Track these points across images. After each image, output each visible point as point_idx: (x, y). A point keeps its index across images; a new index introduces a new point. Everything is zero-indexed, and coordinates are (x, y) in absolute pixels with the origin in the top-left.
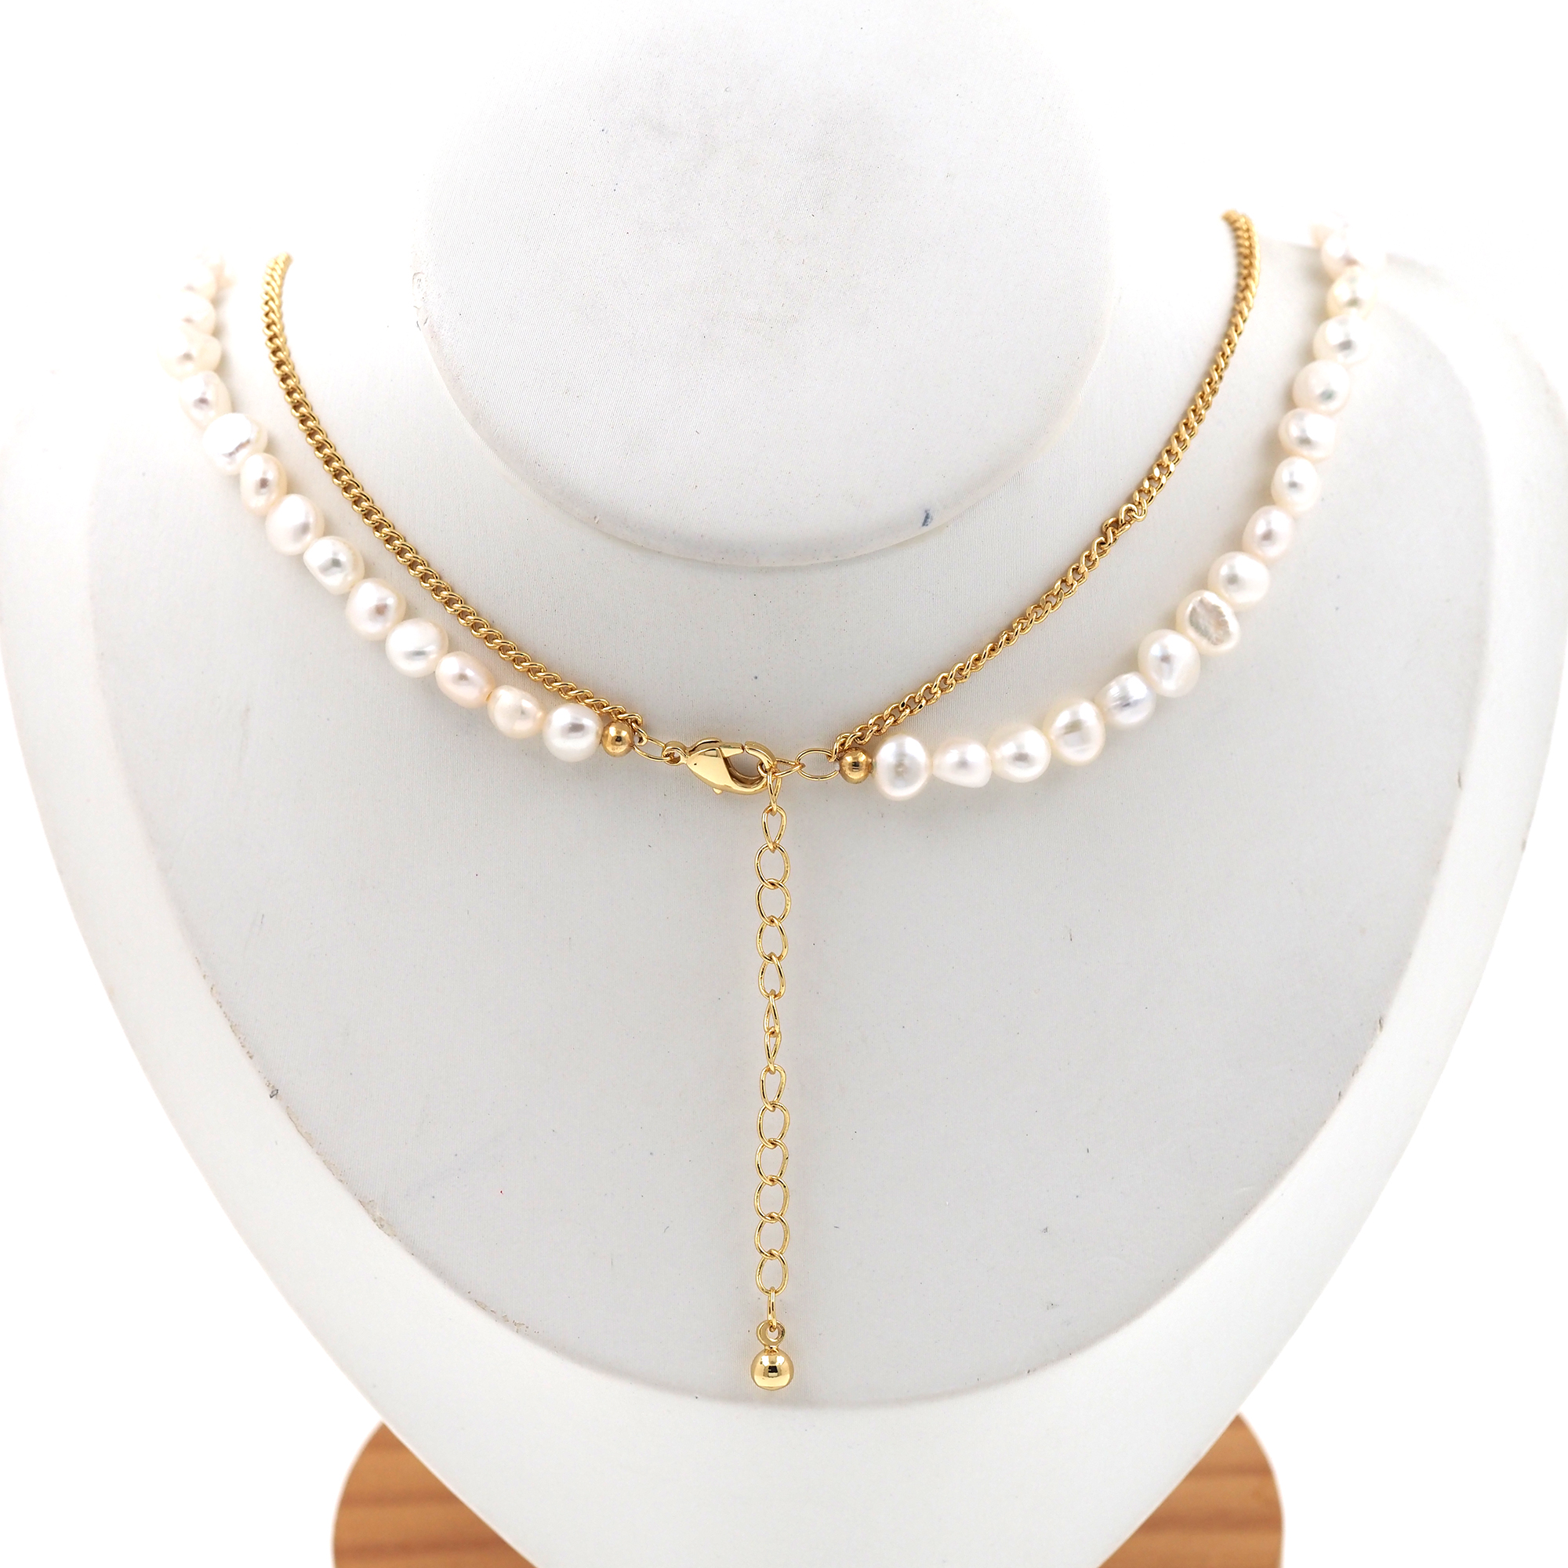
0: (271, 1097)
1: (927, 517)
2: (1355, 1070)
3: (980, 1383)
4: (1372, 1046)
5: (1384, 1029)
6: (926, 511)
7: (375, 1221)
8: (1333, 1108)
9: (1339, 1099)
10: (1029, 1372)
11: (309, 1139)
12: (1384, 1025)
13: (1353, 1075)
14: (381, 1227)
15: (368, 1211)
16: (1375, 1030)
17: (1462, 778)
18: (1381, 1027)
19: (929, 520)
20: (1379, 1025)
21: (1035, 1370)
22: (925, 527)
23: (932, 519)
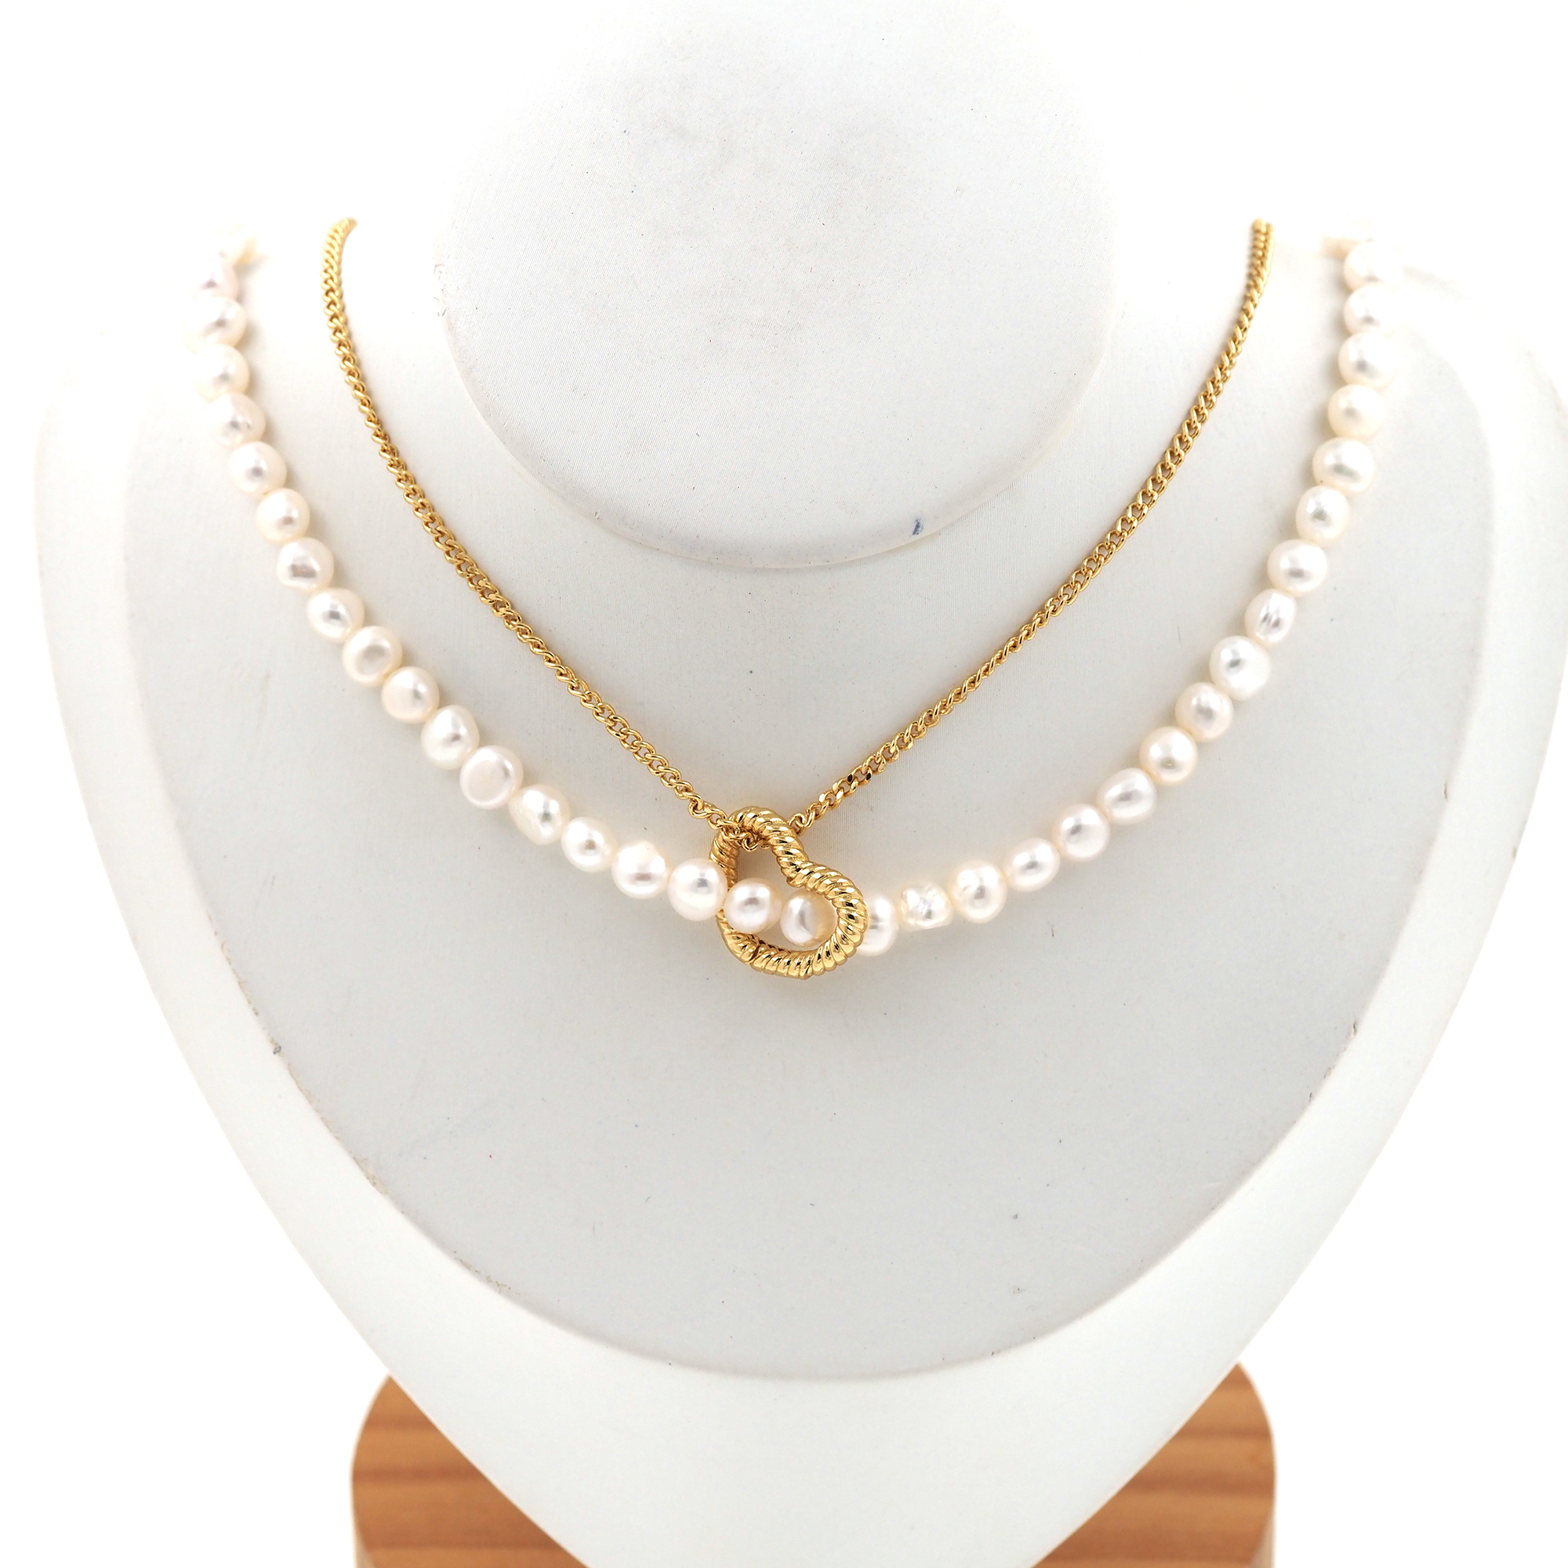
0: (275, 1053)
1: (918, 526)
2: (1327, 1072)
3: (946, 1362)
4: (1346, 1049)
5: (1358, 1033)
6: (917, 521)
7: (368, 1178)
8: (1303, 1108)
9: (1310, 1100)
10: (993, 1353)
11: (309, 1096)
12: (1358, 1030)
13: (1325, 1077)
14: (374, 1184)
15: (362, 1169)
16: (1349, 1034)
17: (1448, 790)
18: (1355, 1031)
19: (920, 529)
20: (1353, 1030)
21: (999, 1352)
22: (915, 535)
23: (922, 528)
